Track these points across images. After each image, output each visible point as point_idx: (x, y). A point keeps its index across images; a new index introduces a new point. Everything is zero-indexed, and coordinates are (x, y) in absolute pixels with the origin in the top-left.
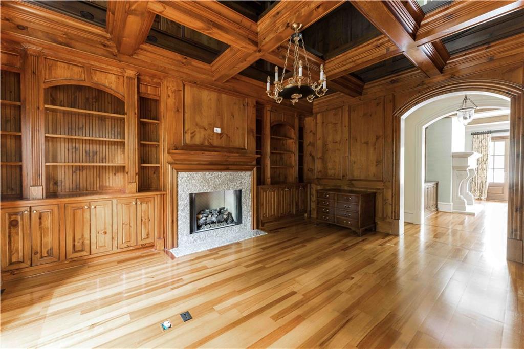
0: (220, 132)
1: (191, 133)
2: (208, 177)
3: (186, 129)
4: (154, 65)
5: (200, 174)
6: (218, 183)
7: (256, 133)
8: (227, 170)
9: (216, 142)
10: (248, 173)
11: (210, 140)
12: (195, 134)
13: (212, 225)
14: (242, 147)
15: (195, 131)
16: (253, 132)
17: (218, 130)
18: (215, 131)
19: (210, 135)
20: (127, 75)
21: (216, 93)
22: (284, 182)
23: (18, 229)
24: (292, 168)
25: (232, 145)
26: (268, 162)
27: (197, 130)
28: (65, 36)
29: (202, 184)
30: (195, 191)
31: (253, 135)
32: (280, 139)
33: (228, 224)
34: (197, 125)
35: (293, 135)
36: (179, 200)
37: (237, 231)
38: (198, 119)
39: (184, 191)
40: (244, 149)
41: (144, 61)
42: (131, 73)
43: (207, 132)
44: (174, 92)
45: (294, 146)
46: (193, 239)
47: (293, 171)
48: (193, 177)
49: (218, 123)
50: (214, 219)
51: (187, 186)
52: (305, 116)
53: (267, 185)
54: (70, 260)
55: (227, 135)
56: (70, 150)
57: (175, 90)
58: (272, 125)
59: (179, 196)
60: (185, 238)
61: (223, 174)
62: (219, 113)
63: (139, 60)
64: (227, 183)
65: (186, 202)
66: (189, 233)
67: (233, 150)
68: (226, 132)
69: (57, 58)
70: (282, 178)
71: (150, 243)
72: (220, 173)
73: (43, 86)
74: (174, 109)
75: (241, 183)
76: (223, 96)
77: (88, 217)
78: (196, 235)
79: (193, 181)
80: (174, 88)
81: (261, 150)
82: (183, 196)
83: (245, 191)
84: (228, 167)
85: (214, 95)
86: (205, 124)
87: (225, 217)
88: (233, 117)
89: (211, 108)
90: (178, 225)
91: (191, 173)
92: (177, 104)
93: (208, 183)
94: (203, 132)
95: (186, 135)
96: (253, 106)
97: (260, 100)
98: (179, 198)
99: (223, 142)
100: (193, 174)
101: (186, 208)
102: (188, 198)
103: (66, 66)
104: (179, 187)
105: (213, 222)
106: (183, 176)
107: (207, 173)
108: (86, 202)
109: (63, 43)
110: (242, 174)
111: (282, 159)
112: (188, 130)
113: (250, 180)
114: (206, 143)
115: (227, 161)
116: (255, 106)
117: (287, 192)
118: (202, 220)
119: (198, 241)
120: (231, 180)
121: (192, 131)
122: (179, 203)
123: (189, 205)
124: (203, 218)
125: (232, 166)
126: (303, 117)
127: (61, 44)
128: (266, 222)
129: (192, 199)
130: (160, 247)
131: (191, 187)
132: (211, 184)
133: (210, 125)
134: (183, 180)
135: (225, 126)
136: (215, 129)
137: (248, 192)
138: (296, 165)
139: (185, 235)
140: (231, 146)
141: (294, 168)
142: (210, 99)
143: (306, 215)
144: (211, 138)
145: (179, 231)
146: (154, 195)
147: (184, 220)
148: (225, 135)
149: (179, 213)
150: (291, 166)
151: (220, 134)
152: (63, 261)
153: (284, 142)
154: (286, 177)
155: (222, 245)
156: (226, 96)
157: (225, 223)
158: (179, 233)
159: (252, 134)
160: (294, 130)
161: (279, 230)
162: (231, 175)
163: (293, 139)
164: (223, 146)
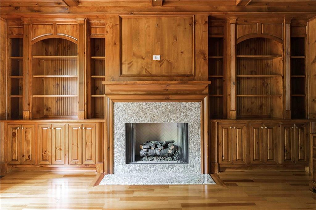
0: (159, 59)
1: (128, 64)
2: (144, 107)
3: (123, 61)
4: (95, 8)
5: (136, 104)
6: (157, 114)
7: (209, 56)
8: (168, 99)
9: (155, 70)
10: (197, 104)
11: (148, 69)
12: (132, 64)
13: (155, 158)
14: (189, 73)
15: (132, 61)
16: (204, 54)
17: (158, 58)
18: (154, 59)
19: (147, 63)
20: (78, 22)
21: (155, 19)
22: (270, 117)
23: (16, 139)
24: (280, 97)
25: (174, 72)
26: (231, 90)
27: (134, 60)
28: (37, 5)
29: (138, 114)
30: (131, 121)
31: (204, 58)
32: (262, 59)
33: (173, 160)
34: (134, 55)
35: (280, 51)
36: (115, 129)
37: (181, 171)
38: (135, 49)
39: (120, 121)
40: (191, 75)
41: (87, 7)
42: (81, 20)
43: (145, 61)
44: (112, 27)
45: (282, 65)
46: (129, 170)
47: (282, 101)
48: (129, 107)
49: (158, 50)
50: (157, 152)
51: (122, 116)
52: (307, 20)
53: (231, 119)
54: (40, 165)
55: (168, 61)
56: (55, 86)
57: (113, 25)
58: (238, 42)
59: (115, 125)
60: (121, 167)
61: (162, 104)
62: (160, 39)
63: (83, 7)
64: (168, 114)
65: (122, 131)
66: (125, 162)
67: (176, 78)
68: (167, 58)
69: (38, 23)
70: (265, 111)
71: (92, 165)
72: (158, 104)
73: (31, 43)
74: (111, 43)
75: (186, 115)
76: (164, 20)
77: (50, 136)
78: (132, 166)
79: (129, 111)
80: (112, 24)
81: (222, 75)
82: (119, 125)
83: (192, 125)
84: (167, 96)
85: (153, 22)
86: (143, 53)
87: (170, 152)
88: (177, 40)
89: (149, 36)
90: (115, 152)
91: (127, 103)
92: (114, 38)
93: (145, 114)
94: (140, 61)
95: (123, 66)
96: (204, 22)
97: (215, 14)
98: (115, 127)
99: (164, 70)
100: (129, 104)
101: (122, 137)
102: (124, 128)
103: (42, 26)
104: (115, 117)
105: (156, 155)
106: (119, 105)
107: (144, 104)
108: (49, 124)
109: (36, 11)
110: (188, 104)
111: (265, 85)
112: (125, 61)
113: (200, 112)
114: (144, 73)
115: (168, 90)
116: (206, 22)
117: (264, 131)
118: (142, 152)
119: (134, 172)
120: (173, 112)
121: (129, 62)
122: (115, 132)
123: (125, 135)
124: (144, 150)
125: (173, 96)
126: (302, 21)
127: (35, 12)
128: (230, 168)
129: (129, 129)
130: (99, 169)
131: (127, 117)
132: (148, 115)
133: (149, 53)
134: (119, 109)
135: (166, 52)
136: (154, 56)
137: (197, 127)
138: (285, 92)
139: (120, 163)
140: (173, 74)
141: (282, 98)
142: (149, 26)
143: (307, 169)
144: (150, 66)
145: (115, 158)
146: (96, 122)
147: (120, 149)
148: (165, 61)
149: (115, 141)
150: (279, 95)
151: (160, 62)
152: (36, 165)
153: (269, 62)
154: (272, 110)
155: (149, 184)
156: (166, 19)
157: (169, 158)
158: (115, 160)
159: (202, 57)
160: (283, 43)
161: (238, 183)
162: (172, 105)
163: (280, 56)
164: (164, 74)
